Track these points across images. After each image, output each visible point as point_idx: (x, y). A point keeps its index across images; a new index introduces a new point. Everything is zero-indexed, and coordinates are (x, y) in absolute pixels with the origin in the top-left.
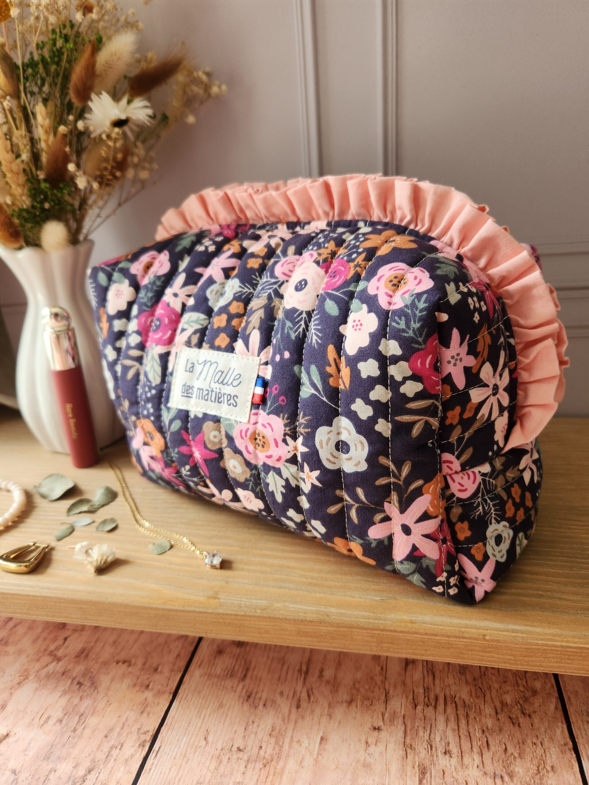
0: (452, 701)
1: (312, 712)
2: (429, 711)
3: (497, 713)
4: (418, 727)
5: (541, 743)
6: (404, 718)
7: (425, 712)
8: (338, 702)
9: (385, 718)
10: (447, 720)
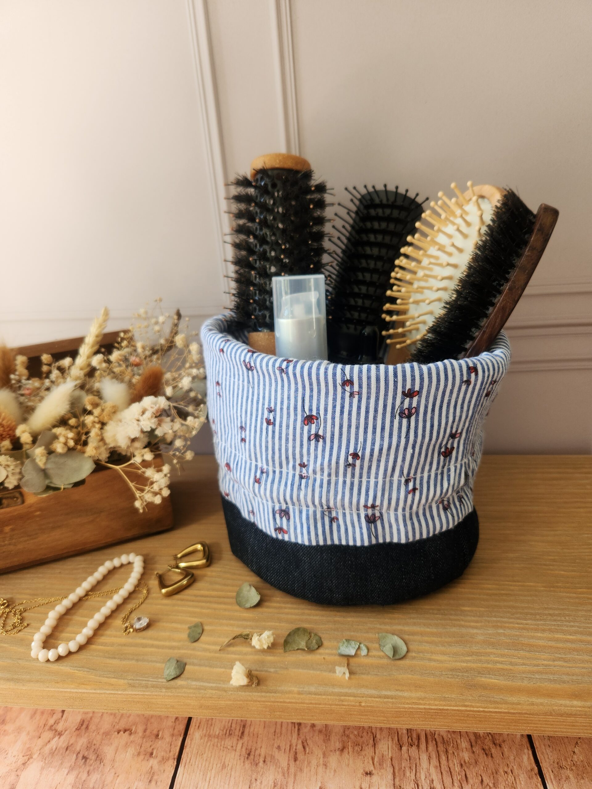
0: (432, 739)
1: (309, 763)
2: (413, 751)
3: (472, 746)
4: (405, 768)
5: (511, 771)
6: (392, 760)
7: (410, 752)
8: (331, 751)
9: (375, 762)
10: (430, 758)
